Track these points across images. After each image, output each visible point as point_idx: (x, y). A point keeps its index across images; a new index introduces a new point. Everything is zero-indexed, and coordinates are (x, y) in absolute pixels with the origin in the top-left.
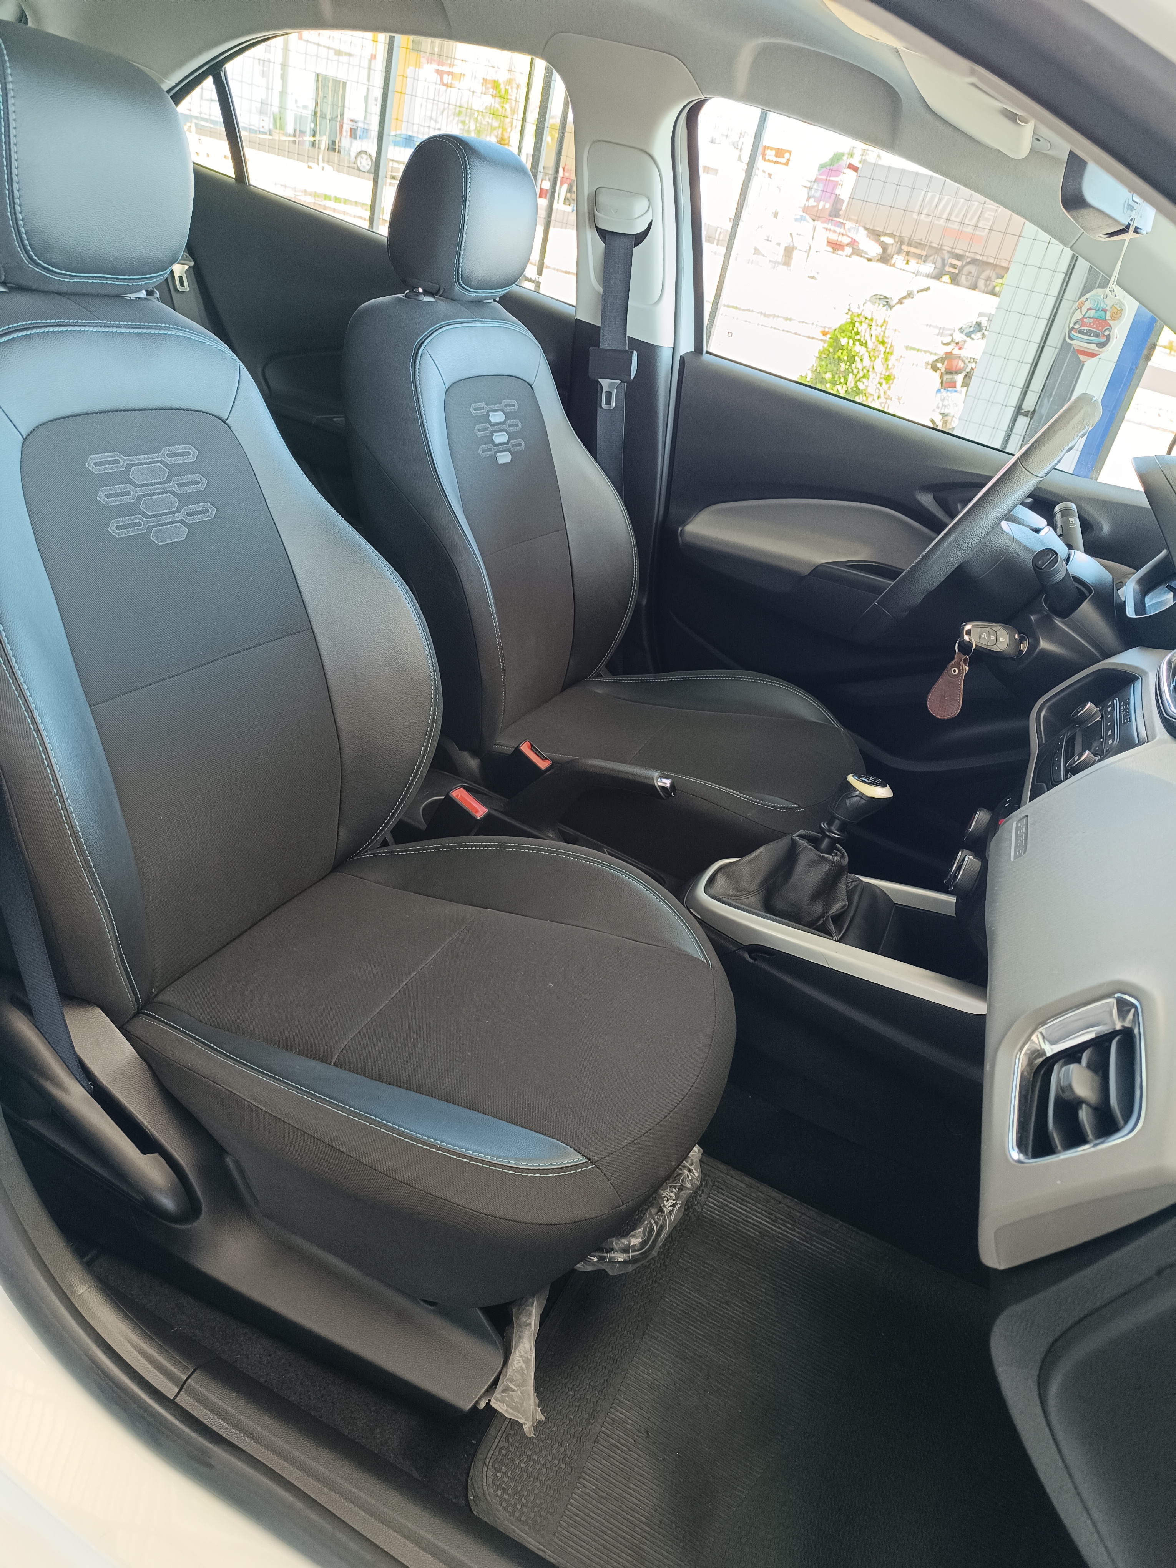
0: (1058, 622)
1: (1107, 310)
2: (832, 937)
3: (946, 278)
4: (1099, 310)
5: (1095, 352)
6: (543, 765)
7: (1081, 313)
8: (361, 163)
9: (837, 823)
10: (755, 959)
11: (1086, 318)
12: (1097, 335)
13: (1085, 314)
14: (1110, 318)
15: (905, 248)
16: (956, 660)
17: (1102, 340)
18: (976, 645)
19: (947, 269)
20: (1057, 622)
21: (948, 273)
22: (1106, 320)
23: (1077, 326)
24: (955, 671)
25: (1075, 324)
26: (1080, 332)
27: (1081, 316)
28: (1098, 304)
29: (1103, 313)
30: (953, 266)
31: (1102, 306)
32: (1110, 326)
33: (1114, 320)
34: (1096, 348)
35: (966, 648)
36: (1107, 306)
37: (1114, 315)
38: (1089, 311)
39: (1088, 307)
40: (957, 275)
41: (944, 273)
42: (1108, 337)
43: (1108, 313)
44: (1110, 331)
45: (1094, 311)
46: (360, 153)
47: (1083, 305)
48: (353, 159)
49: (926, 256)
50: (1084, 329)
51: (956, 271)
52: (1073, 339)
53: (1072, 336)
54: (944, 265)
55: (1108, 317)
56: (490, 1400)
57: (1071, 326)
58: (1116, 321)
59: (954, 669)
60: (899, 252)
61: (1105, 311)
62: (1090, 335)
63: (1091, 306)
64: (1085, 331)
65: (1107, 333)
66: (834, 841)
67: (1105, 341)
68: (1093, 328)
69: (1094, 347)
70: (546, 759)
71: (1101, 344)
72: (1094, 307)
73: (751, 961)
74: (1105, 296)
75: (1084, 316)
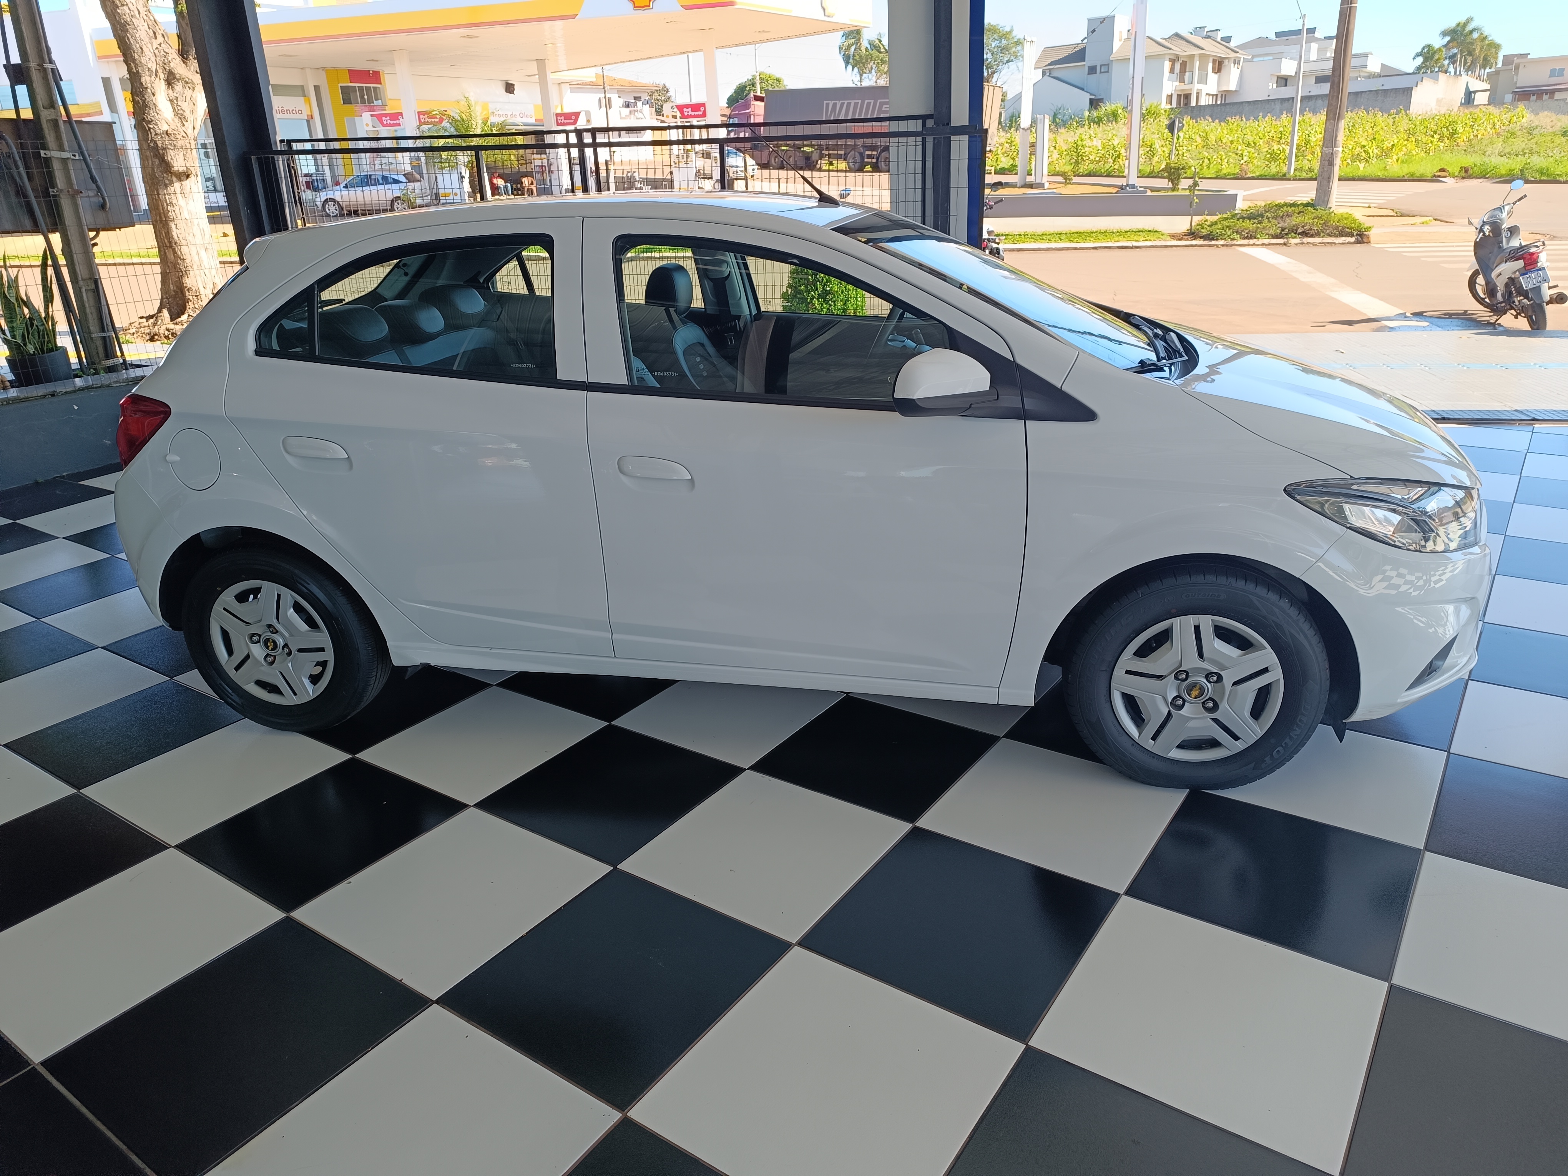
3: (868, 168)
8: (329, 210)
15: (825, 152)
19: (866, 160)
21: (868, 163)
30: (869, 156)
40: (877, 162)
41: (865, 164)
46: (326, 201)
48: (320, 207)
49: (845, 154)
51: (874, 160)
54: (862, 158)
60: (821, 157)
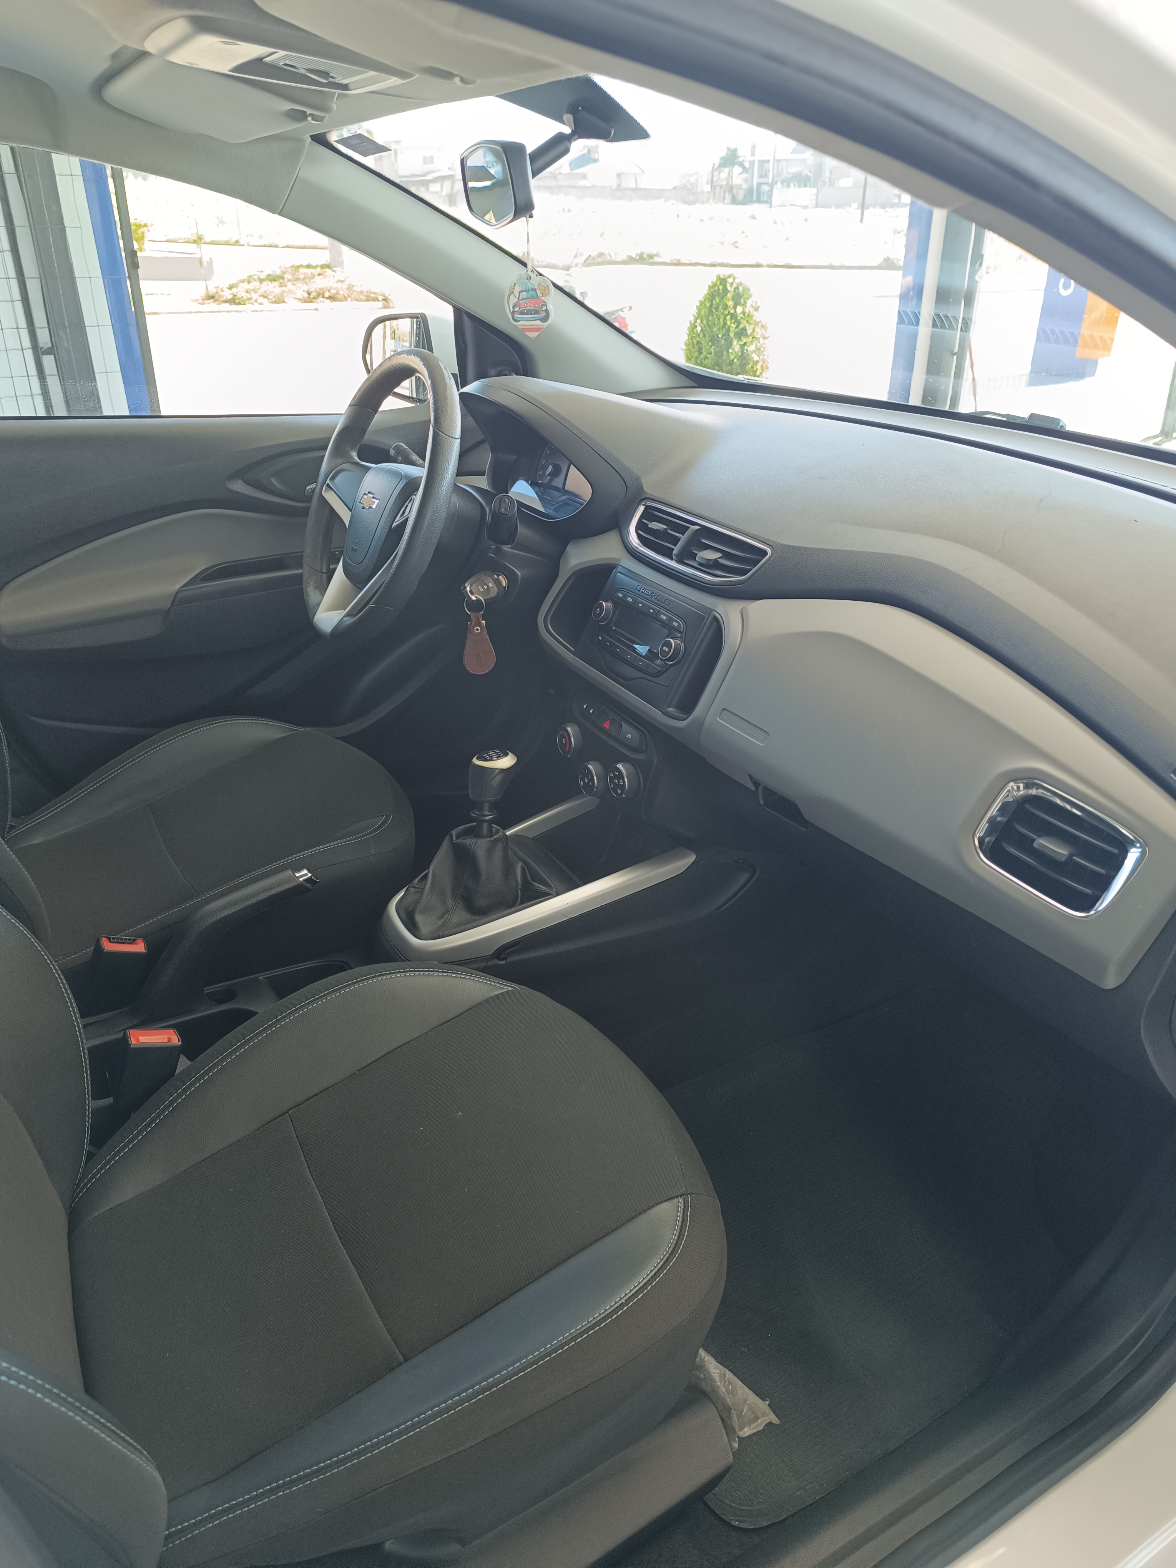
0: (506, 548)
1: (536, 289)
2: (552, 894)
4: (529, 290)
5: (539, 327)
6: (139, 947)
7: (515, 297)
9: (486, 805)
10: (505, 959)
11: (521, 300)
12: (537, 312)
13: (519, 297)
14: (541, 295)
16: (474, 620)
17: (543, 314)
18: (484, 600)
20: (504, 549)
22: (538, 297)
23: (517, 309)
24: (477, 629)
25: (514, 307)
26: (522, 313)
27: (517, 300)
28: (526, 286)
29: (533, 292)
31: (530, 286)
32: (545, 302)
33: (545, 296)
34: (541, 323)
35: (476, 606)
36: (534, 286)
37: (544, 292)
38: (521, 294)
39: (519, 291)
42: (547, 311)
43: (538, 291)
44: (546, 306)
45: (526, 292)
47: (514, 289)
50: (524, 310)
52: (519, 321)
53: (516, 318)
55: (540, 295)
56: (738, 1436)
57: (512, 310)
58: (547, 297)
59: (475, 628)
61: (534, 290)
62: (531, 314)
63: (520, 289)
64: (525, 311)
65: (544, 308)
66: (491, 822)
67: (546, 316)
68: (531, 307)
69: (538, 322)
70: (134, 940)
71: (543, 318)
72: (524, 289)
73: (503, 962)
74: (529, 278)
75: (518, 299)
